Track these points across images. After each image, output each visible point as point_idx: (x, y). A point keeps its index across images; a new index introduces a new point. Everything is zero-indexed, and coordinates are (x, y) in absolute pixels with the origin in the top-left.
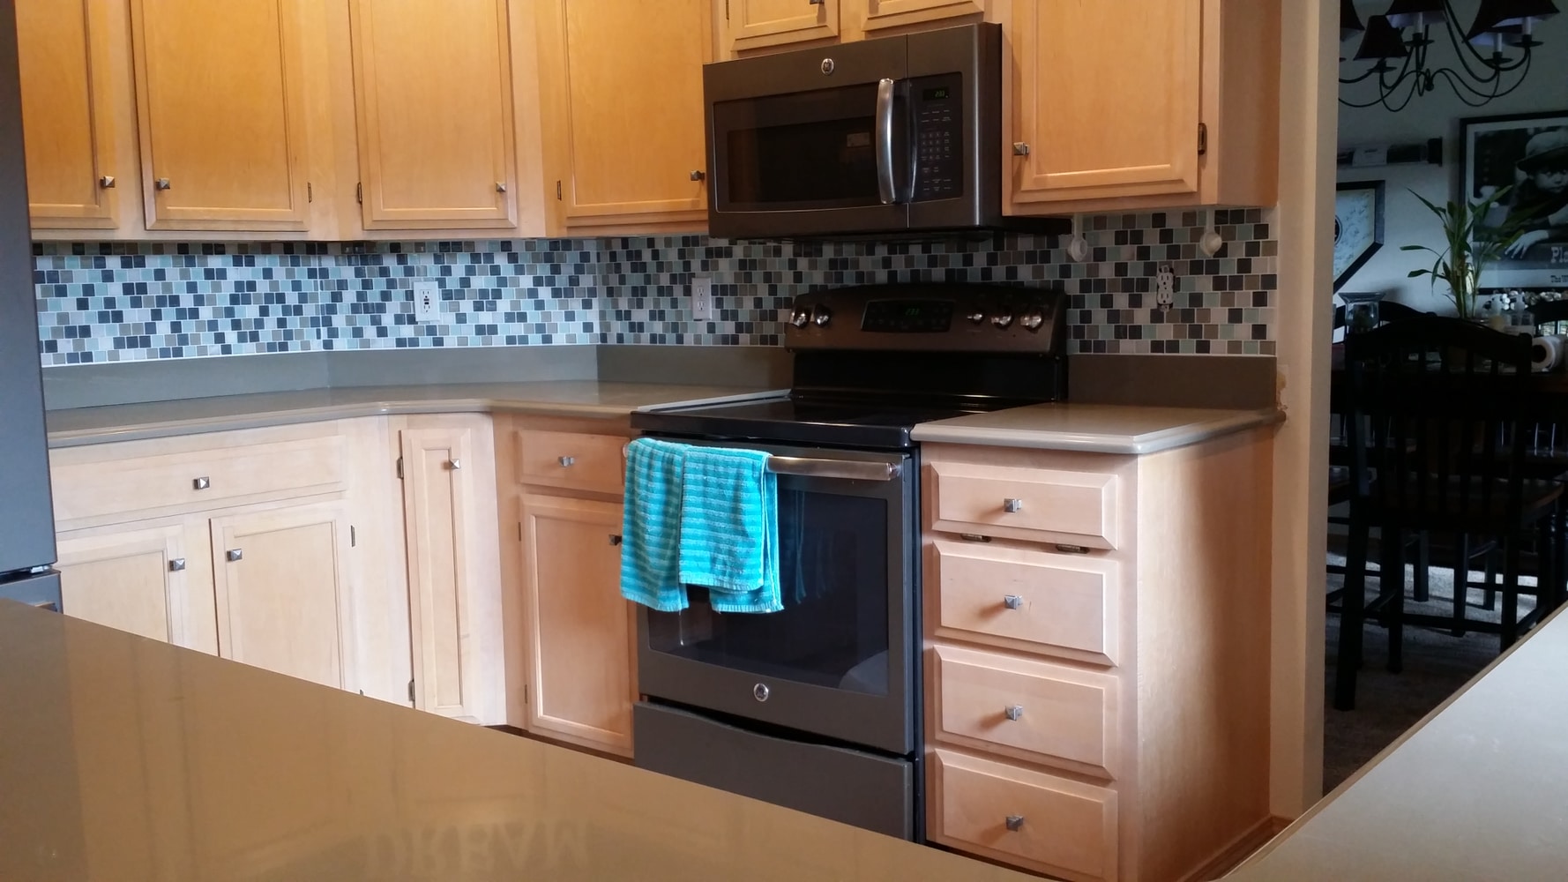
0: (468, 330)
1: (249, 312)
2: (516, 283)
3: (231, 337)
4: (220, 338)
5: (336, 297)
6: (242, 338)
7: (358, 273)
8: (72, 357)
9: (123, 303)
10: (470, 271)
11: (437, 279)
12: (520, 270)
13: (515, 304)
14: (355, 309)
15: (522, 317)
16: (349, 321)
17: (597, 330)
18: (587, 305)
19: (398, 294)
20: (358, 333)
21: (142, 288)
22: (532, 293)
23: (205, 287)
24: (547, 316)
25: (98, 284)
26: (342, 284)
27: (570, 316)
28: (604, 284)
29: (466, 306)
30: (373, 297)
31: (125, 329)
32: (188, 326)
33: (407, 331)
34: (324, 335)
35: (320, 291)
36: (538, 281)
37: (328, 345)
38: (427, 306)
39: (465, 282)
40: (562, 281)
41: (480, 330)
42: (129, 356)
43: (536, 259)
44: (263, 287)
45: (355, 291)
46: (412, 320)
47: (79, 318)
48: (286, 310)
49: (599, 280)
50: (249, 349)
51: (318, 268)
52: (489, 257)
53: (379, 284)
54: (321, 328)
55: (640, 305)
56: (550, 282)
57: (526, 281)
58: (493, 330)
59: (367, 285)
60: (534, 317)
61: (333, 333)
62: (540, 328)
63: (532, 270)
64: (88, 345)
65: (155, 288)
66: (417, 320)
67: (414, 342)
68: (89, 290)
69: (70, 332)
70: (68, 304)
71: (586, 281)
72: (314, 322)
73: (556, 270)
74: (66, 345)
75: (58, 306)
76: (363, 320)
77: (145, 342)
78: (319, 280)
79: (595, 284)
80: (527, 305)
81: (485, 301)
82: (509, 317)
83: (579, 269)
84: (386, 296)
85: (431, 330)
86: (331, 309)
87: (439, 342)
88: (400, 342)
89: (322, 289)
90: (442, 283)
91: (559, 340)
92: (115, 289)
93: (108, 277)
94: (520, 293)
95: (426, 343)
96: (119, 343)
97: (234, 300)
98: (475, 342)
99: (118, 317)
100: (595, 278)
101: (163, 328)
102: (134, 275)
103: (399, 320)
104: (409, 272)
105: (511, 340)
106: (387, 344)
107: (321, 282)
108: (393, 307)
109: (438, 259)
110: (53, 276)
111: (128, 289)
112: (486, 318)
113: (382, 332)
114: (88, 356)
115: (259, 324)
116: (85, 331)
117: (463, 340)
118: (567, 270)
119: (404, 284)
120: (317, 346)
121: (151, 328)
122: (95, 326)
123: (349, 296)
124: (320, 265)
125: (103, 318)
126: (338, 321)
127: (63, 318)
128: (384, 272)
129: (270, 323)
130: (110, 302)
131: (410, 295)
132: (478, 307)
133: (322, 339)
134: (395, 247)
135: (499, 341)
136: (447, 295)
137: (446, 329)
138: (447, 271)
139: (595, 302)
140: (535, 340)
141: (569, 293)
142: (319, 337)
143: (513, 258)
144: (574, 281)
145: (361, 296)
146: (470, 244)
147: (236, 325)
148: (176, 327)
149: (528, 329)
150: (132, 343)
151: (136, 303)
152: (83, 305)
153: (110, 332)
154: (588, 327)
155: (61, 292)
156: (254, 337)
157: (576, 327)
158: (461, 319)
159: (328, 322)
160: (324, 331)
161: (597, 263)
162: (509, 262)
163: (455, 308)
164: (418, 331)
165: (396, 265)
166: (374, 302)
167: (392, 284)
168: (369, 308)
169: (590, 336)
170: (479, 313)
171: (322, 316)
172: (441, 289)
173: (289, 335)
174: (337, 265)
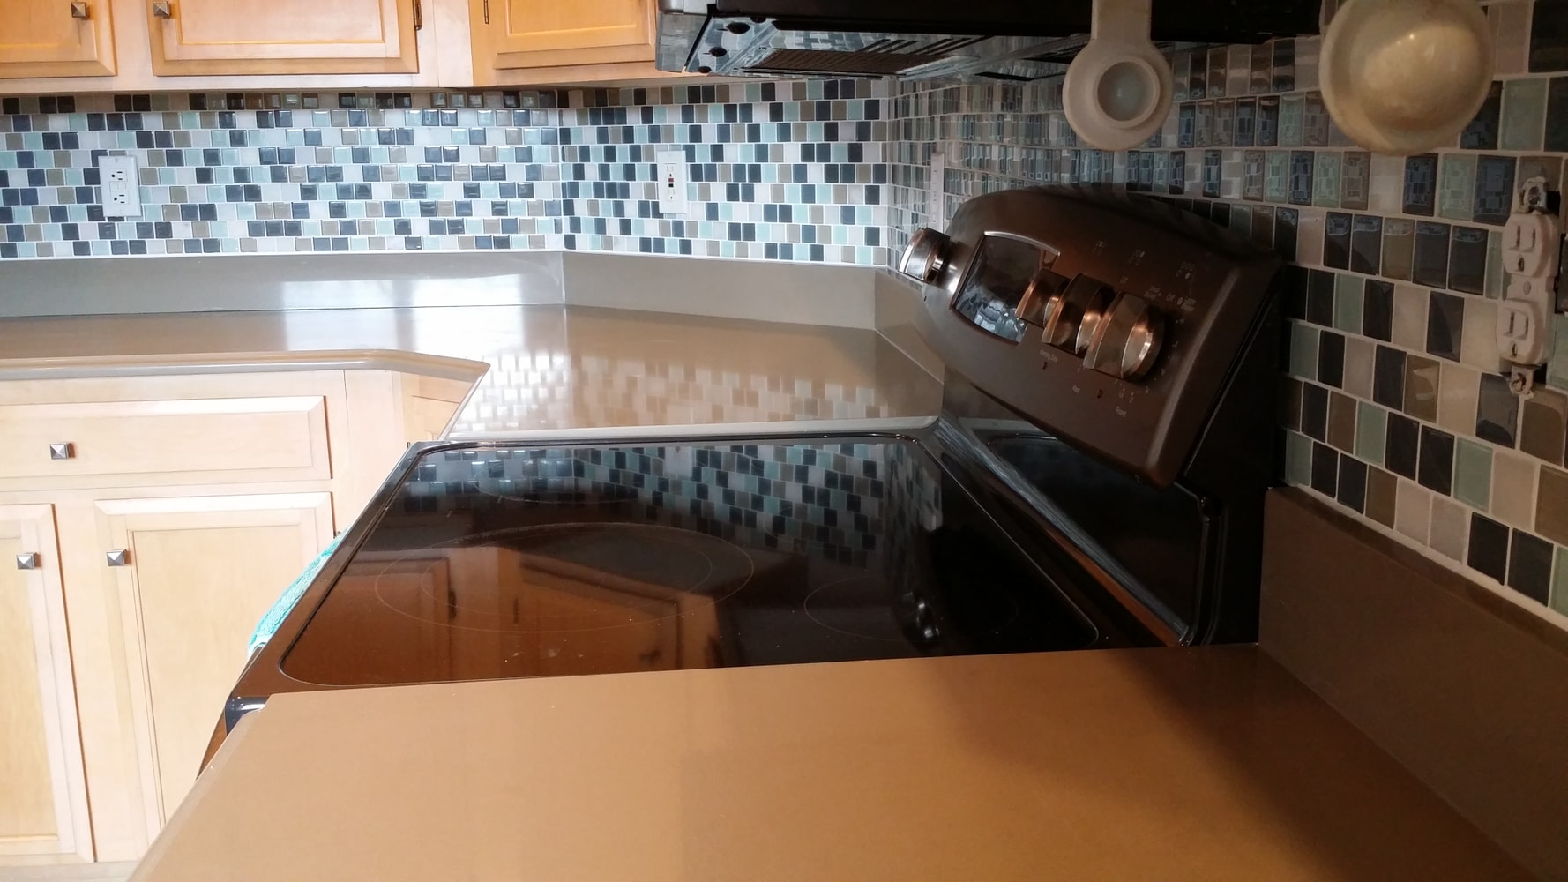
0: (720, 229)
1: (448, 192)
2: (779, 156)
3: (420, 226)
4: (403, 227)
5: (579, 172)
6: (436, 228)
7: (602, 137)
8: (191, 245)
9: (261, 176)
10: (724, 134)
11: (685, 147)
12: (784, 134)
13: (778, 192)
14: (598, 190)
15: (786, 213)
16: (593, 208)
17: (883, 241)
18: (873, 196)
19: (642, 167)
20: (601, 226)
21: (289, 156)
22: (800, 173)
23: (380, 155)
24: (817, 213)
25: (225, 148)
26: (585, 153)
27: (848, 216)
29: (718, 190)
30: (617, 176)
31: (262, 210)
32: (356, 209)
33: (651, 228)
34: (566, 229)
35: (561, 162)
36: (807, 153)
37: (570, 241)
38: (671, 189)
39: (717, 153)
40: (839, 156)
41: (734, 231)
42: (270, 246)
43: (806, 115)
44: (470, 157)
45: (597, 164)
46: (656, 211)
47: (199, 195)
48: (507, 191)
50: (447, 244)
51: (558, 128)
52: (747, 110)
53: (622, 150)
54: (563, 217)
56: (824, 153)
57: (792, 152)
58: (750, 232)
59: (610, 154)
60: (802, 214)
61: (576, 225)
62: (809, 233)
63: (801, 134)
64: (213, 229)
65: (306, 157)
66: (661, 212)
67: (659, 245)
68: (212, 157)
69: (189, 212)
70: (184, 176)
71: (873, 153)
72: (550, 208)
73: (831, 133)
74: (183, 230)
75: (171, 178)
76: (606, 204)
77: (293, 230)
78: (560, 146)
79: (884, 160)
80: (792, 194)
81: (742, 185)
82: (770, 213)
83: (863, 132)
84: (630, 173)
85: (678, 228)
86: (572, 190)
87: (686, 247)
88: (645, 244)
89: (564, 160)
90: (690, 154)
91: (832, 257)
92: (247, 157)
93: (238, 139)
94: (784, 173)
95: (672, 250)
96: (255, 229)
97: (424, 174)
98: (729, 251)
99: (254, 194)
100: (884, 148)
101: (319, 211)
102: (274, 138)
103: (644, 209)
104: (655, 135)
105: (771, 250)
106: (627, 247)
107: (563, 148)
108: (637, 189)
109: (687, 114)
110: (163, 139)
111: (265, 157)
112: (741, 212)
113: (626, 228)
114: (212, 245)
115: (464, 209)
116: (209, 212)
117: (713, 247)
118: (847, 134)
119: (651, 156)
120: (555, 244)
121: (300, 210)
122: (222, 205)
123: (592, 171)
124: (561, 123)
125: (232, 194)
126: (581, 207)
127: (178, 193)
128: (628, 135)
129: (481, 210)
130: (241, 174)
131: (654, 172)
132: (732, 194)
133: (563, 234)
134: (640, 96)
135: (755, 252)
136: (696, 173)
137: (695, 227)
138: (696, 134)
139: (884, 190)
140: (801, 254)
141: (849, 176)
142: (558, 229)
143: (776, 112)
144: (855, 153)
145: (604, 171)
146: (724, 91)
147: (427, 210)
148: (337, 210)
149: (793, 233)
150: (274, 230)
151: (278, 176)
152: (204, 176)
153: (241, 213)
154: (872, 236)
155: (175, 159)
156: (456, 228)
157: (856, 234)
158: (712, 211)
159: (569, 208)
160: (565, 221)
161: (887, 121)
162: (772, 120)
163: (705, 194)
164: (664, 228)
165: (641, 124)
166: (617, 181)
167: (636, 154)
168: (612, 190)
169: (875, 251)
170: (733, 203)
171: (562, 200)
172: (689, 164)
173: (511, 226)
174: (579, 124)
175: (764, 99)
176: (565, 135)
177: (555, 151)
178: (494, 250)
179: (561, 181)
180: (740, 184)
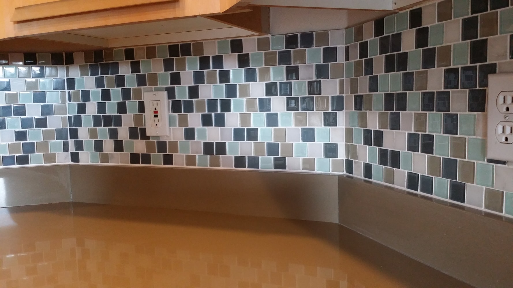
0: (196, 147)
2: (245, 92)
5: (82, 109)
7: (99, 83)
10: (199, 78)
11: (167, 89)
12: (250, 76)
13: (245, 118)
14: (97, 121)
15: (252, 134)
16: (93, 133)
17: (342, 154)
18: (330, 120)
19: (132, 104)
20: (99, 146)
22: (264, 105)
24: (281, 134)
26: (86, 95)
27: (308, 135)
28: (352, 92)
30: (111, 110)
33: (139, 146)
34: (72, 148)
35: (68, 102)
36: (270, 89)
37: (75, 157)
38: (156, 119)
39: (194, 92)
41: (208, 147)
43: (269, 61)
45: (95, 103)
46: (143, 134)
48: (26, 123)
49: (347, 87)
51: (66, 78)
52: (218, 61)
53: (116, 93)
54: (69, 140)
55: (395, 126)
56: (286, 88)
57: (257, 90)
58: (221, 148)
59: (106, 95)
60: (267, 135)
61: (79, 145)
62: (273, 149)
63: (265, 75)
66: (148, 135)
67: (146, 158)
71: (330, 87)
73: (292, 74)
76: (103, 131)
78: (67, 91)
79: (342, 91)
80: (258, 120)
82: (238, 134)
83: (322, 72)
84: (122, 108)
85: (162, 146)
86: (77, 121)
87: (168, 160)
88: (134, 158)
89: (70, 100)
90: (171, 93)
91: (294, 165)
94: (250, 104)
98: (203, 162)
100: (342, 83)
103: (133, 134)
104: (141, 81)
105: (240, 161)
107: (69, 92)
108: (128, 120)
109: (168, 65)
112: (214, 134)
113: (119, 147)
117: (191, 160)
118: (307, 73)
119: (138, 95)
120: (64, 159)
123: (92, 108)
124: (67, 75)
126: (83, 133)
128: (120, 81)
131: (142, 107)
132: (206, 121)
133: (70, 152)
134: (129, 54)
135: (226, 163)
136: (176, 107)
137: (174, 145)
138: (176, 79)
139: (341, 116)
140: (267, 164)
141: (308, 105)
142: (66, 149)
143: (243, 61)
144: (315, 88)
145: (101, 107)
146: (199, 46)
149: (258, 149)
154: (331, 150)
157: (315, 149)
158: (190, 134)
159: (74, 134)
160: (71, 143)
161: (345, 62)
162: (240, 66)
163: (183, 121)
164: (150, 146)
165: (130, 73)
166: (112, 114)
167: (126, 94)
168: (108, 121)
169: (334, 163)
170: (207, 128)
171: (68, 128)
172: (170, 100)
173: (30, 148)
174: (82, 75)
175: (233, 51)
176: (71, 84)
177: (63, 94)
178: (16, 166)
179: (68, 115)
180: (213, 114)
